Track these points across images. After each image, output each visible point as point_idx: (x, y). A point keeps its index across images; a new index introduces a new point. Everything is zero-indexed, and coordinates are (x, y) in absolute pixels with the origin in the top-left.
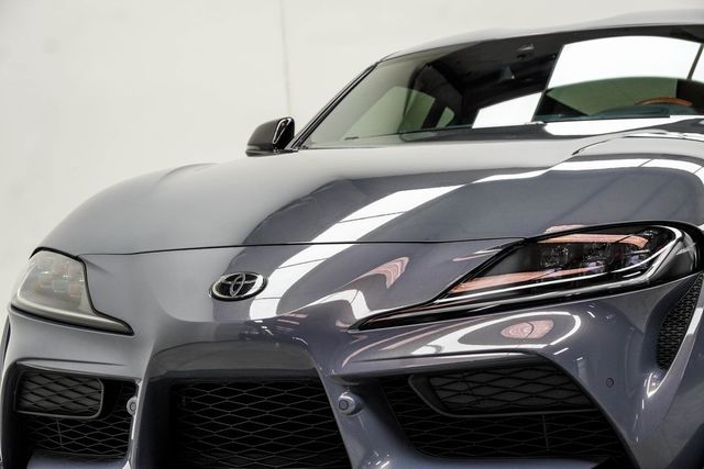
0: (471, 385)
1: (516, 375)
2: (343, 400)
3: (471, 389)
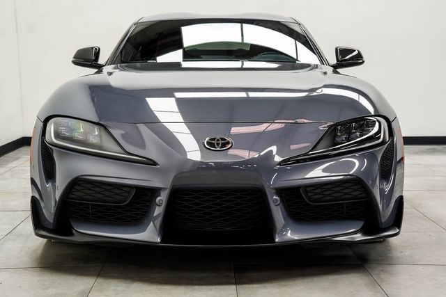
2: (275, 199)
3: (322, 192)
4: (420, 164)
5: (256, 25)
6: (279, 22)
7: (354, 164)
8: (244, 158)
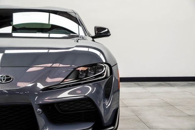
0: (69, 105)
1: (80, 102)
2: (38, 111)
3: (69, 106)
4: (150, 92)
5: (58, 15)
6: (66, 12)
7: (89, 89)
8: (20, 87)
